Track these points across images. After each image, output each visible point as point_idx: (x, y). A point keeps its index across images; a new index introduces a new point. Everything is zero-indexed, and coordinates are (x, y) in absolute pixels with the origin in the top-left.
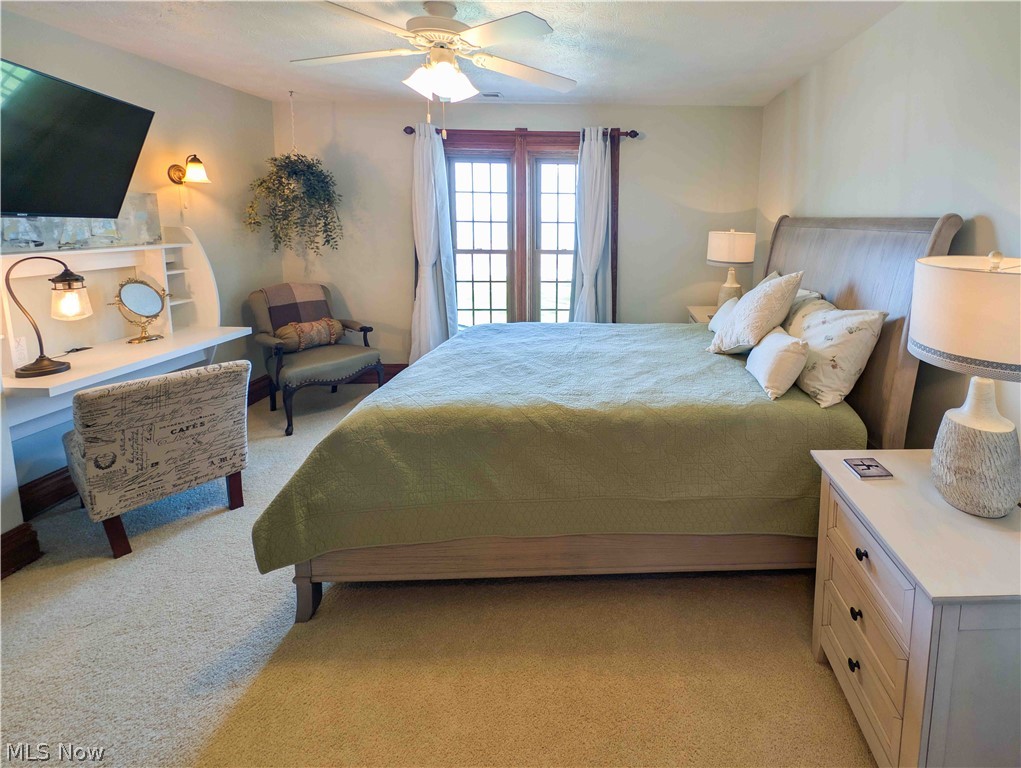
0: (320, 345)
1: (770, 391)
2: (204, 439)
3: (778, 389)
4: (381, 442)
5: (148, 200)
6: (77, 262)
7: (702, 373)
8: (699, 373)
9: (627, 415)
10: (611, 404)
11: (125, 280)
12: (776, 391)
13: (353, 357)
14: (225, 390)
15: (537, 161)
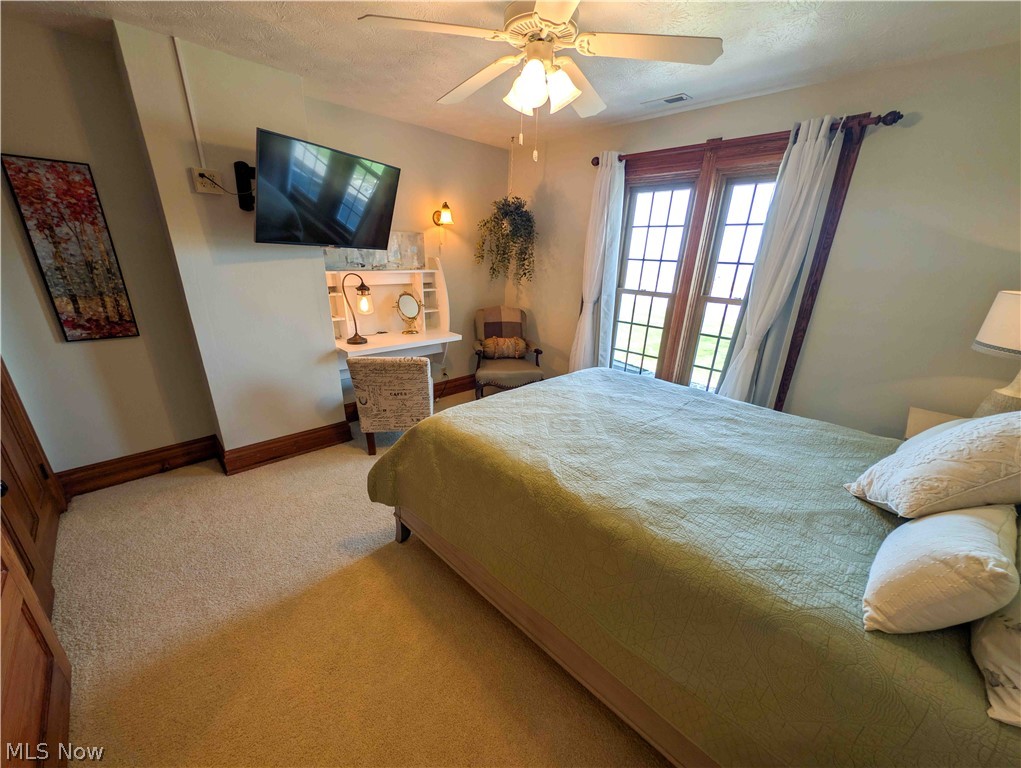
0: (508, 358)
1: (869, 612)
2: (408, 404)
3: (889, 618)
4: (431, 447)
5: (419, 237)
6: (369, 278)
7: (788, 518)
8: (782, 515)
9: (610, 522)
10: (605, 503)
11: (402, 292)
12: (880, 618)
13: (527, 371)
14: (415, 376)
15: (730, 180)
